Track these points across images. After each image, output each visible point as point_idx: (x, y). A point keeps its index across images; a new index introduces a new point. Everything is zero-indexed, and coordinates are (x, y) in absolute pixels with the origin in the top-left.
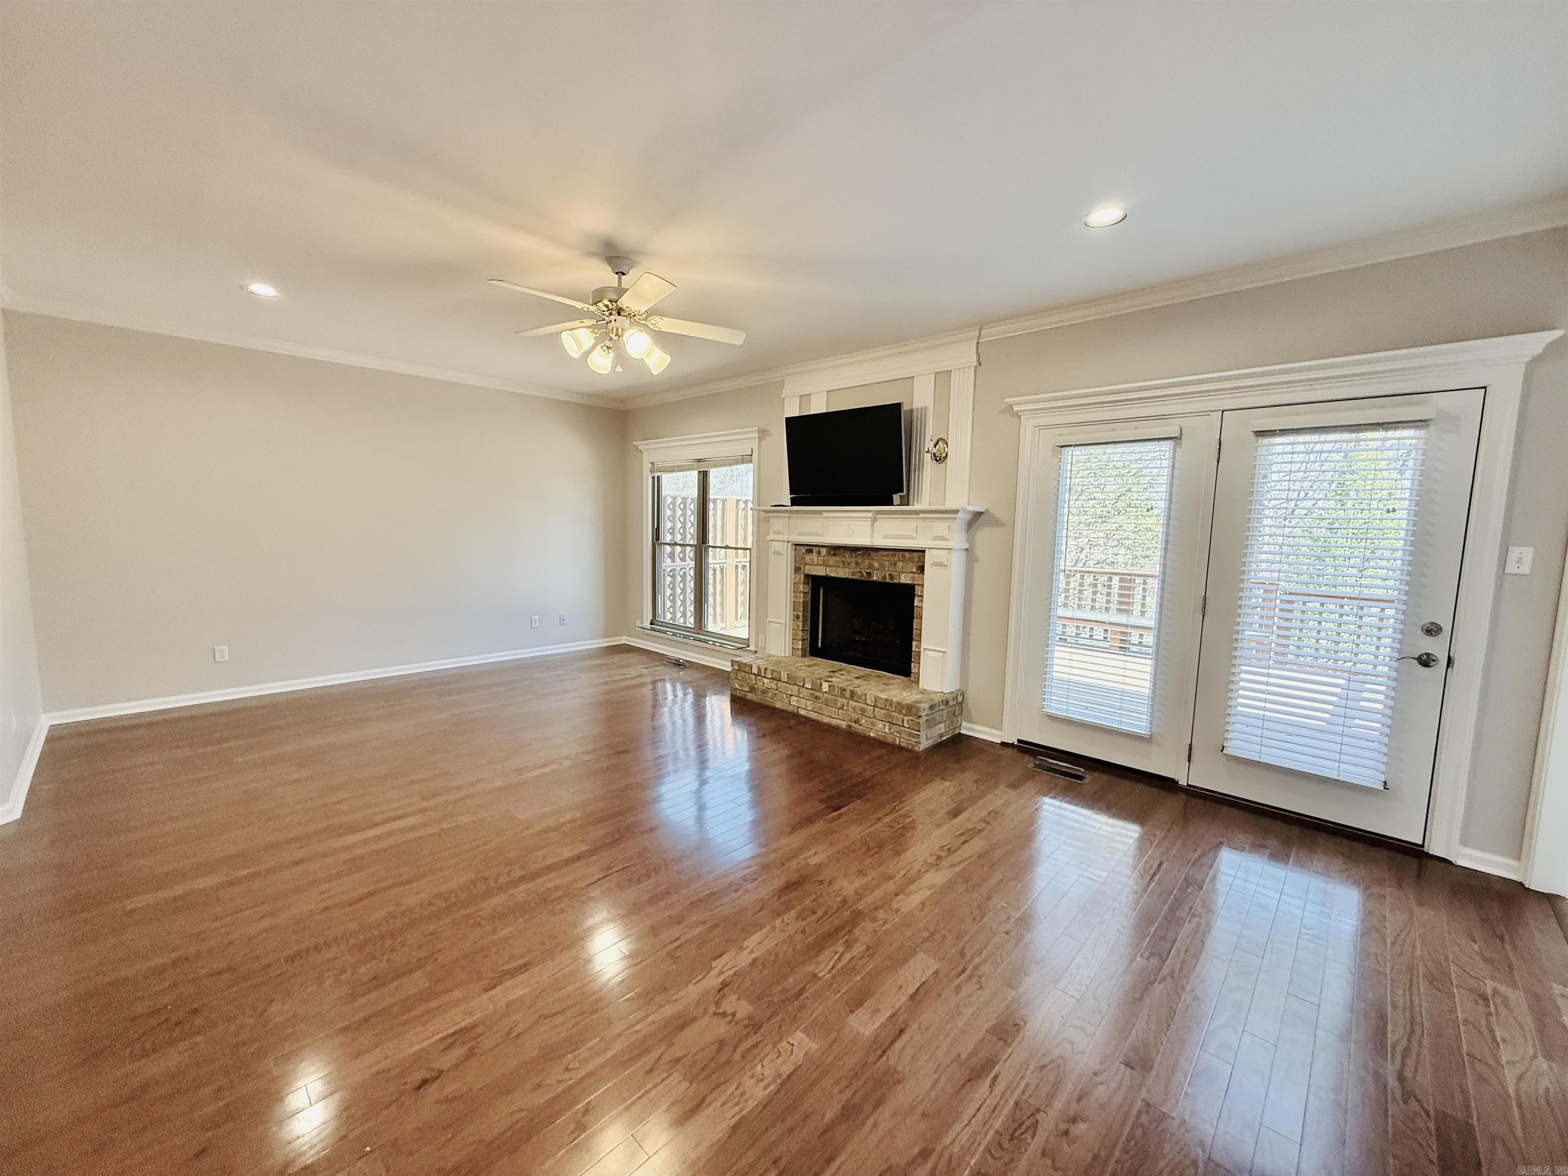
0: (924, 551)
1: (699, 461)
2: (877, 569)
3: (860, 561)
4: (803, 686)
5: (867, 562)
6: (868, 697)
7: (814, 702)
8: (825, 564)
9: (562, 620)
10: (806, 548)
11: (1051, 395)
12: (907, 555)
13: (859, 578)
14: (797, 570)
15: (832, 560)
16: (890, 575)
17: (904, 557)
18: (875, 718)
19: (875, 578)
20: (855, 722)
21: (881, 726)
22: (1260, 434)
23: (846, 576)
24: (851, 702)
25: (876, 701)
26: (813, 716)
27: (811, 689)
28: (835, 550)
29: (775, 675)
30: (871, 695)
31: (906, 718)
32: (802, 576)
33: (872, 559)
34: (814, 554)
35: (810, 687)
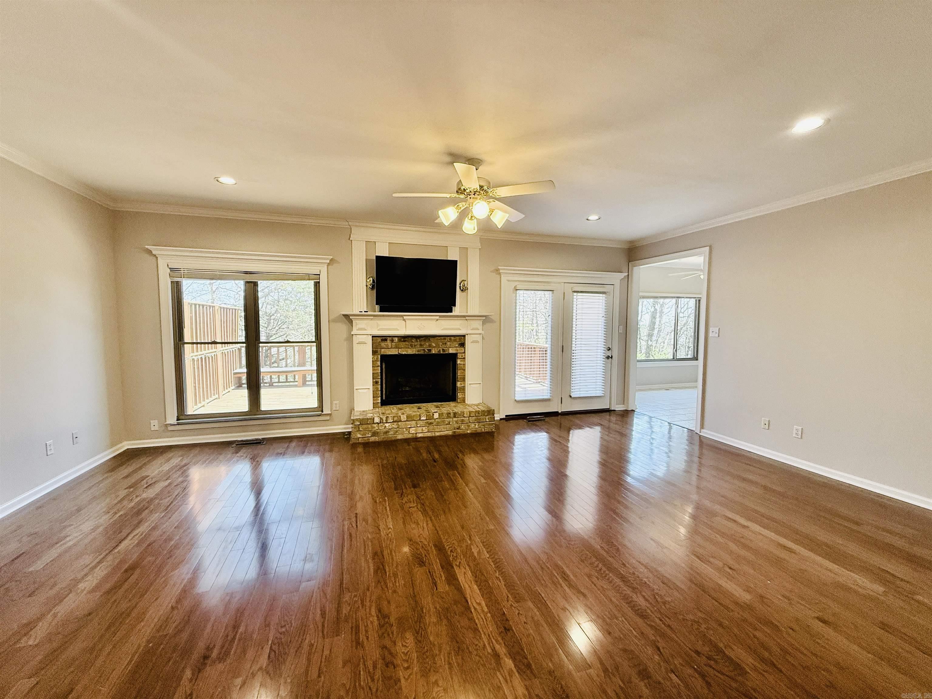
0: (464, 336)
1: (246, 273)
2: (434, 347)
3: (423, 343)
4: (420, 420)
5: (427, 344)
6: (465, 413)
7: (428, 427)
8: (397, 347)
9: (75, 438)
10: (382, 338)
11: (513, 268)
12: (452, 338)
13: (423, 353)
14: (374, 353)
15: (402, 344)
16: (443, 350)
17: (450, 339)
18: (470, 422)
19: (433, 352)
20: (458, 429)
21: (473, 425)
22: (575, 292)
23: (414, 353)
24: (454, 419)
25: (470, 414)
26: (429, 434)
27: (426, 419)
28: (404, 338)
29: (395, 419)
30: (467, 412)
31: (487, 417)
32: (379, 357)
33: (431, 342)
34: (388, 342)
35: (425, 419)
